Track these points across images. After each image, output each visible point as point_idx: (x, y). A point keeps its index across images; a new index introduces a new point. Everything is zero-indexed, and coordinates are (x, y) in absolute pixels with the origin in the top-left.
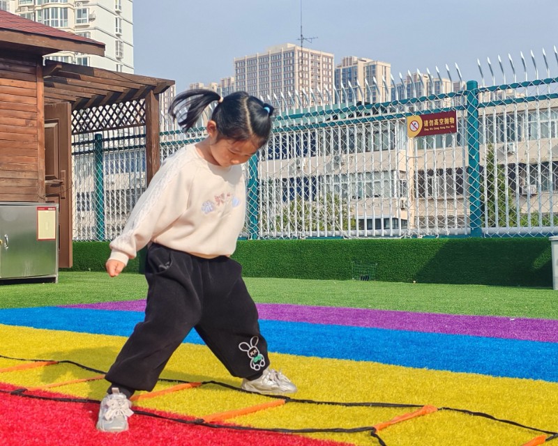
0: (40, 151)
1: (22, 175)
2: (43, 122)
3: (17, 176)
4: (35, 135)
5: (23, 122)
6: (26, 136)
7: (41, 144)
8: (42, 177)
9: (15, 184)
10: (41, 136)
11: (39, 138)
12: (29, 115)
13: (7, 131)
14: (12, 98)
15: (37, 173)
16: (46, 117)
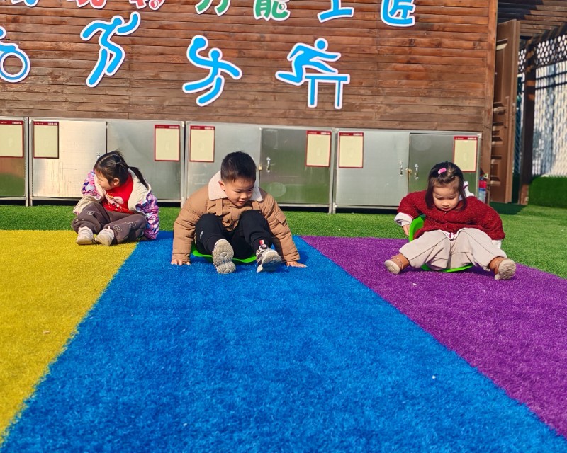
0: (489, 76)
1: (466, 103)
2: (494, 44)
3: (460, 103)
4: (483, 58)
5: (470, 44)
6: (472, 60)
7: (489, 67)
8: (489, 104)
9: (457, 112)
10: (490, 59)
11: (489, 62)
12: (477, 36)
13: (451, 54)
14: (458, 19)
15: (483, 100)
16: (498, 38)
